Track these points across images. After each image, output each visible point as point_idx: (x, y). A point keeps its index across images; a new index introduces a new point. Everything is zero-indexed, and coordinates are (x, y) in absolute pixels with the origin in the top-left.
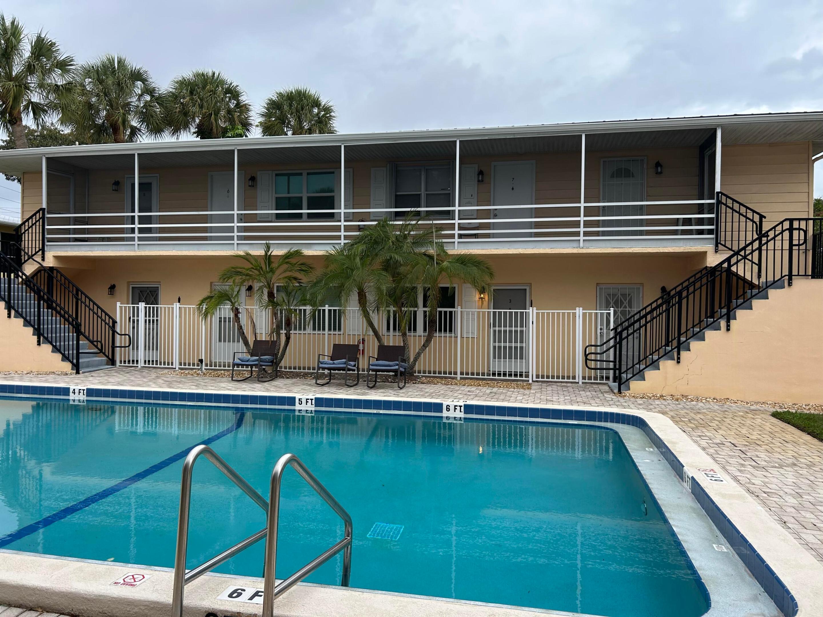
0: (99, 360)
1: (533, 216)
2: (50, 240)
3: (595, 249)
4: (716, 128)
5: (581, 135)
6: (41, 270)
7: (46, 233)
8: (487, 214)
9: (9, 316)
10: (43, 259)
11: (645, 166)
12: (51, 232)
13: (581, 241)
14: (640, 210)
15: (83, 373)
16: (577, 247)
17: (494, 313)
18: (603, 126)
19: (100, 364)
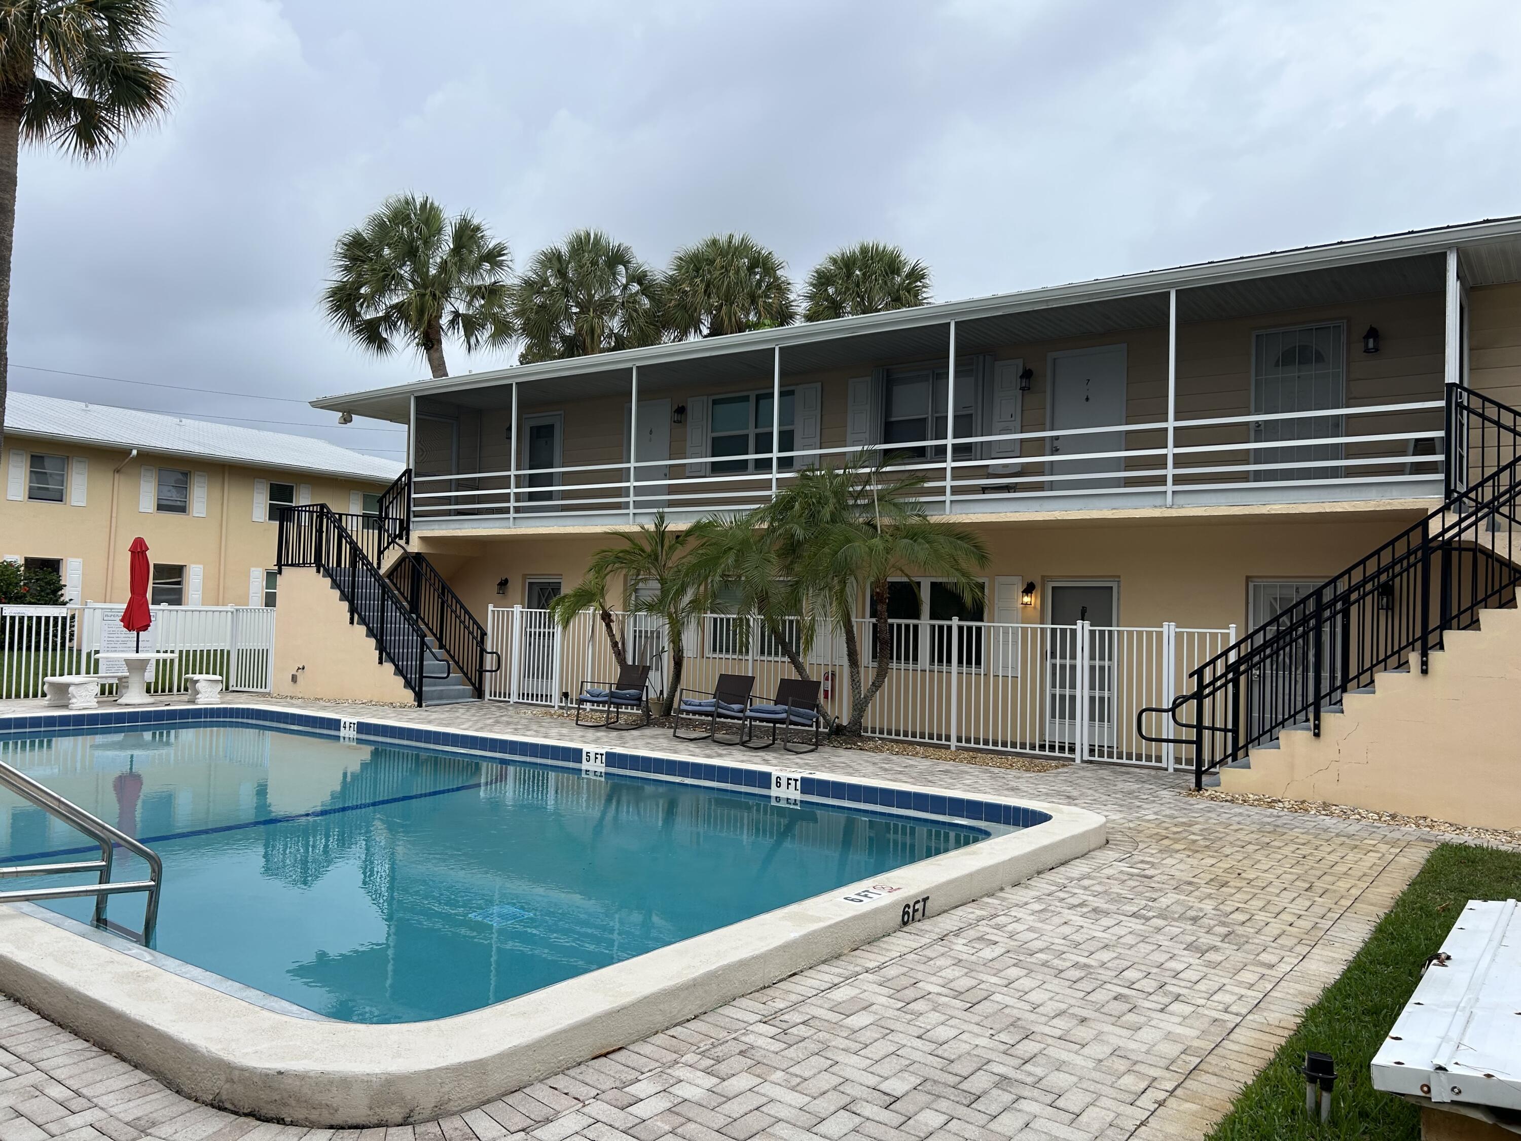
0: (459, 690)
1: (1123, 447)
2: (418, 515)
3: (1193, 509)
4: (1446, 253)
5: (1169, 293)
6: (406, 558)
7: (412, 505)
8: (1038, 447)
9: (352, 622)
10: (407, 542)
11: (1344, 338)
12: (418, 502)
13: (1169, 494)
14: (1334, 426)
15: (427, 706)
16: (1160, 506)
17: (1054, 631)
18: (1212, 271)
19: (461, 695)
